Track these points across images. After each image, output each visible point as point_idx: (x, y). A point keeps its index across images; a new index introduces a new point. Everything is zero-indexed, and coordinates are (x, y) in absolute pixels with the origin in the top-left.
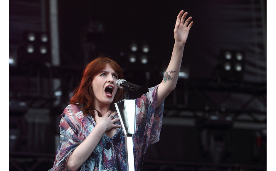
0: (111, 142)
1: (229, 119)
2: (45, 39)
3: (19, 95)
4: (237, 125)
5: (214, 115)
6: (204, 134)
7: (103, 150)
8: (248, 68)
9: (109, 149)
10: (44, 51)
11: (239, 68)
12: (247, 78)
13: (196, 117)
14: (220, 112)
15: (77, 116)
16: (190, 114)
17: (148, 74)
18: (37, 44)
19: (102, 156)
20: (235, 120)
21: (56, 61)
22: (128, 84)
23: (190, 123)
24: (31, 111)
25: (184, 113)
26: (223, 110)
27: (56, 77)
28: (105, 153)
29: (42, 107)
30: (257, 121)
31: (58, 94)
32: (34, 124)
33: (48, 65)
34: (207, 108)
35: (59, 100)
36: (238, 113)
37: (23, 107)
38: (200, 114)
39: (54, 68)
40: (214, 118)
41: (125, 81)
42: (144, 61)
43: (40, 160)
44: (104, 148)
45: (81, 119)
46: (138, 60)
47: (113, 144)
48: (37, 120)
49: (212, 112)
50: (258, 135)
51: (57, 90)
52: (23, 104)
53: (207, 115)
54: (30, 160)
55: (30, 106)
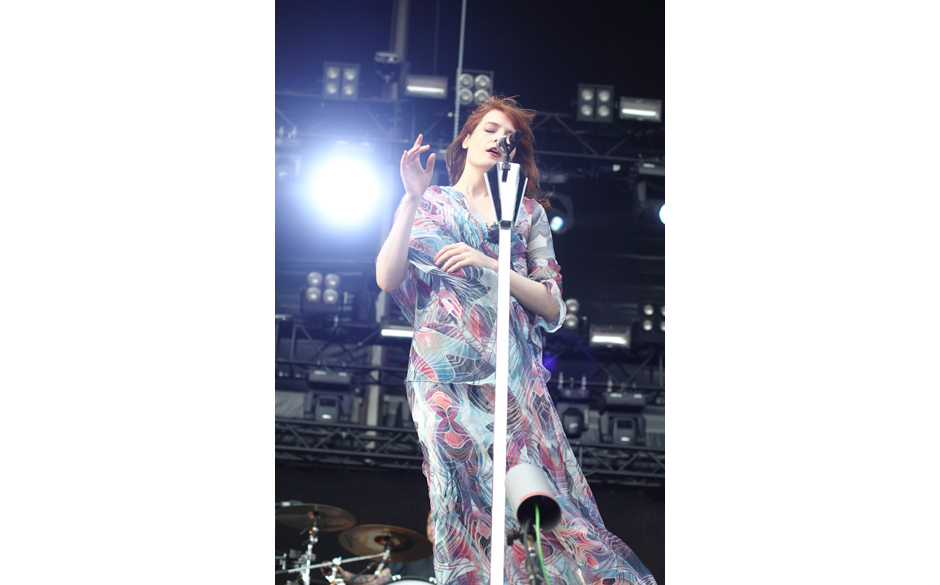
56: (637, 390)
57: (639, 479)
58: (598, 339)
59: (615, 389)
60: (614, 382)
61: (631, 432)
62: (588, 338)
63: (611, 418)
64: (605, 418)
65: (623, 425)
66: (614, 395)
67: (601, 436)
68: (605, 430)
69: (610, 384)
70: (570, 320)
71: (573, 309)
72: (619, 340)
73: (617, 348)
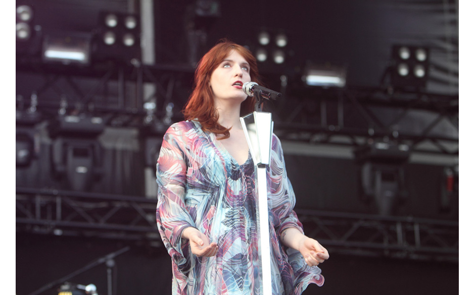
0: (241, 171)
1: (404, 148)
2: (131, 24)
3: (91, 107)
4: (416, 158)
5: (382, 141)
6: (366, 170)
7: (227, 180)
8: (434, 73)
9: (236, 180)
10: (129, 42)
11: (420, 73)
12: (432, 88)
13: (355, 144)
14: (391, 137)
15: (187, 136)
16: (346, 139)
17: (284, 79)
18: (121, 31)
19: (224, 189)
20: (413, 150)
21: (149, 57)
22: (261, 89)
23: (346, 153)
24: (109, 131)
25: (336, 139)
26: (396, 134)
27: (146, 80)
28: (229, 184)
29: (125, 125)
30: (445, 152)
31: (150, 106)
32: (114, 151)
33: (135, 62)
34: (371, 132)
35: (150, 116)
36: (417, 139)
37: (97, 124)
38: (360, 141)
39: (144, 67)
40: (381, 146)
41: (257, 84)
42: (279, 59)
43: (118, 205)
44: (228, 177)
45: (193, 139)
46: (270, 58)
47: (243, 174)
48: (120, 145)
49: (378, 137)
50: (449, 173)
51: (149, 101)
52: (97, 121)
53: (371, 142)
54: (103, 205)
55: (108, 124)
56: (96, 114)
57: (117, 231)
58: (53, 54)
59: (69, 112)
60: (68, 101)
61: (88, 161)
62: (40, 53)
63: (65, 146)
64: (58, 144)
65: (79, 153)
66: (71, 119)
67: (53, 165)
68: (57, 157)
69: (64, 104)
70: (22, 30)
71: (26, 17)
72: (77, 56)
73: (74, 64)
